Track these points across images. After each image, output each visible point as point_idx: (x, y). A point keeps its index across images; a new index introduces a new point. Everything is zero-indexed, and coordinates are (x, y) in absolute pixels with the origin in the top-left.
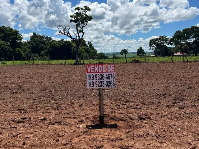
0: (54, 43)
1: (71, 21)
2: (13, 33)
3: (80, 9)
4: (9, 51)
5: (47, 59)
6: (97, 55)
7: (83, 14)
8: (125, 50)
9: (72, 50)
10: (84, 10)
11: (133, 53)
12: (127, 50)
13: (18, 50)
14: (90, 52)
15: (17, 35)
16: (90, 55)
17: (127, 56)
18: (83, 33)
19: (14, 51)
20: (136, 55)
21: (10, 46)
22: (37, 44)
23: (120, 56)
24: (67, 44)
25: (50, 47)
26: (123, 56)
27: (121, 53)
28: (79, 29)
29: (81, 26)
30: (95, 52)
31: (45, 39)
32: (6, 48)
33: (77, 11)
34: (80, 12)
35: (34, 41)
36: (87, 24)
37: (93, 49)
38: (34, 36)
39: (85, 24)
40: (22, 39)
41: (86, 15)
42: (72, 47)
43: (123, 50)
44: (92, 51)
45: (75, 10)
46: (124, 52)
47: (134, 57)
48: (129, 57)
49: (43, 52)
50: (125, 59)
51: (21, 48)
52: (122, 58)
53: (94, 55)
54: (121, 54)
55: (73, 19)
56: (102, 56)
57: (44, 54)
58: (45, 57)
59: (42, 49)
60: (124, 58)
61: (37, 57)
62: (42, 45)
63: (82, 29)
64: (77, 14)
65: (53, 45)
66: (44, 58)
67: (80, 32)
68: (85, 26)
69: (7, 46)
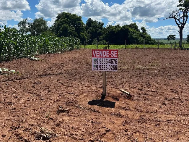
0: (111, 28)
4: (75, 35)
8: (172, 35)
9: (129, 35)
12: (175, 36)
13: (82, 35)
15: (80, 21)
19: (79, 35)
21: (75, 31)
22: (96, 29)
24: (125, 29)
25: (109, 32)
27: (167, 39)
32: (72, 33)
35: (92, 27)
38: (90, 22)
42: (129, 32)
44: (147, 36)
46: (171, 37)
51: (84, 33)
57: (102, 38)
58: (105, 41)
59: (100, 34)
62: (99, 30)
65: (111, 30)
69: (73, 31)
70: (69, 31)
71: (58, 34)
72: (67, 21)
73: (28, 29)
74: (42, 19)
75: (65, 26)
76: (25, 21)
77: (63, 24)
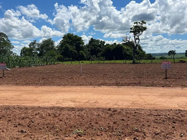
0: (108, 46)
1: (131, 32)
2: (78, 39)
3: (138, 23)
4: (75, 53)
5: (103, 60)
6: (145, 56)
7: (140, 26)
8: (173, 51)
9: (123, 52)
10: (141, 23)
11: (181, 54)
12: (175, 51)
13: (81, 52)
14: (139, 53)
15: (80, 41)
16: (139, 56)
17: (176, 56)
18: (139, 40)
19: (79, 53)
20: (184, 55)
21: (75, 49)
22: (95, 47)
23: (167, 56)
24: (119, 47)
25: (105, 50)
26: (170, 57)
28: (136, 37)
29: (137, 35)
30: (143, 54)
31: (100, 43)
32: (73, 51)
33: (136, 25)
34: (138, 25)
35: (92, 45)
36: (142, 33)
37: (142, 50)
38: (92, 41)
39: (141, 33)
40: (83, 43)
41: (142, 27)
42: (123, 49)
43: (170, 51)
44: (141, 52)
45: (134, 24)
46: (172, 53)
47: (181, 58)
48: (177, 58)
49: (99, 54)
50: (173, 60)
51: (83, 51)
52: (170, 58)
53: (142, 56)
54: (169, 55)
55: (132, 30)
56: (150, 57)
57: (100, 55)
58: (102, 58)
59: (99, 51)
60: (172, 58)
61: (95, 58)
62: (98, 48)
63: (138, 37)
64: (136, 27)
65: (107, 48)
66: (100, 59)
67: (137, 39)
68: (141, 34)
69: (74, 49)
70: (69, 50)
71: (61, 52)
72: (69, 42)
73: (37, 49)
74: (51, 40)
75: (66, 46)
76: (35, 42)
77: (65, 44)
